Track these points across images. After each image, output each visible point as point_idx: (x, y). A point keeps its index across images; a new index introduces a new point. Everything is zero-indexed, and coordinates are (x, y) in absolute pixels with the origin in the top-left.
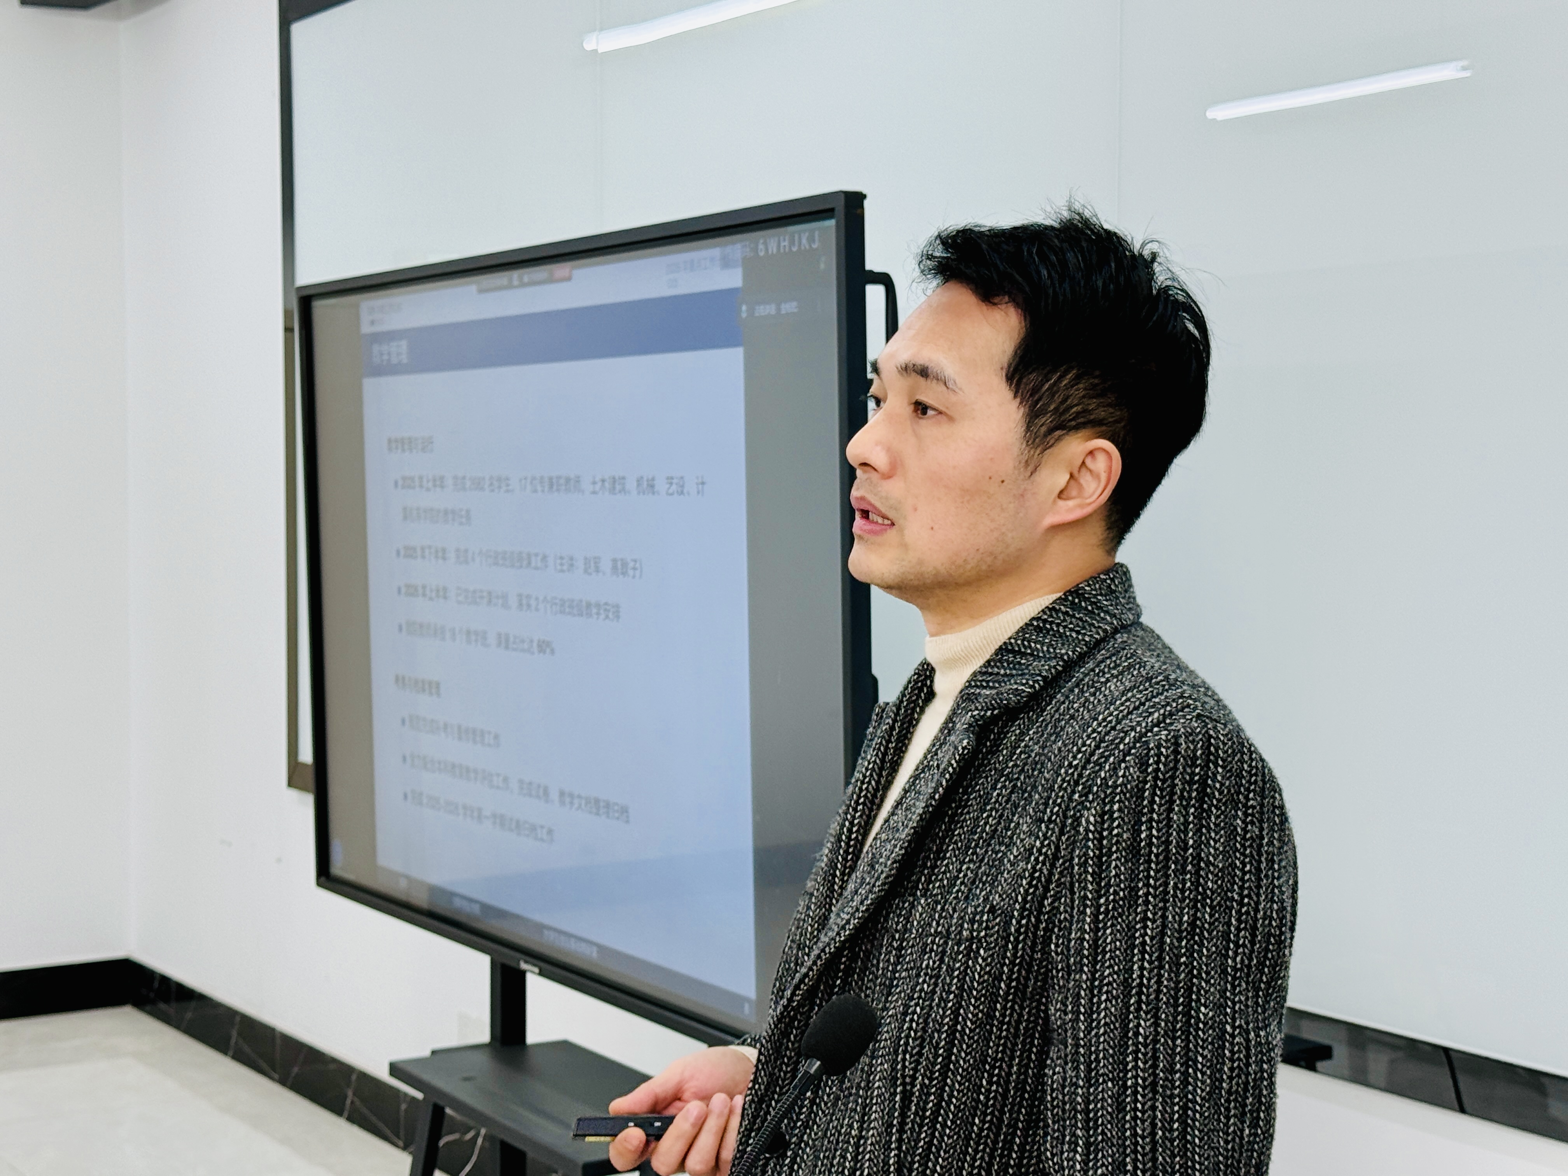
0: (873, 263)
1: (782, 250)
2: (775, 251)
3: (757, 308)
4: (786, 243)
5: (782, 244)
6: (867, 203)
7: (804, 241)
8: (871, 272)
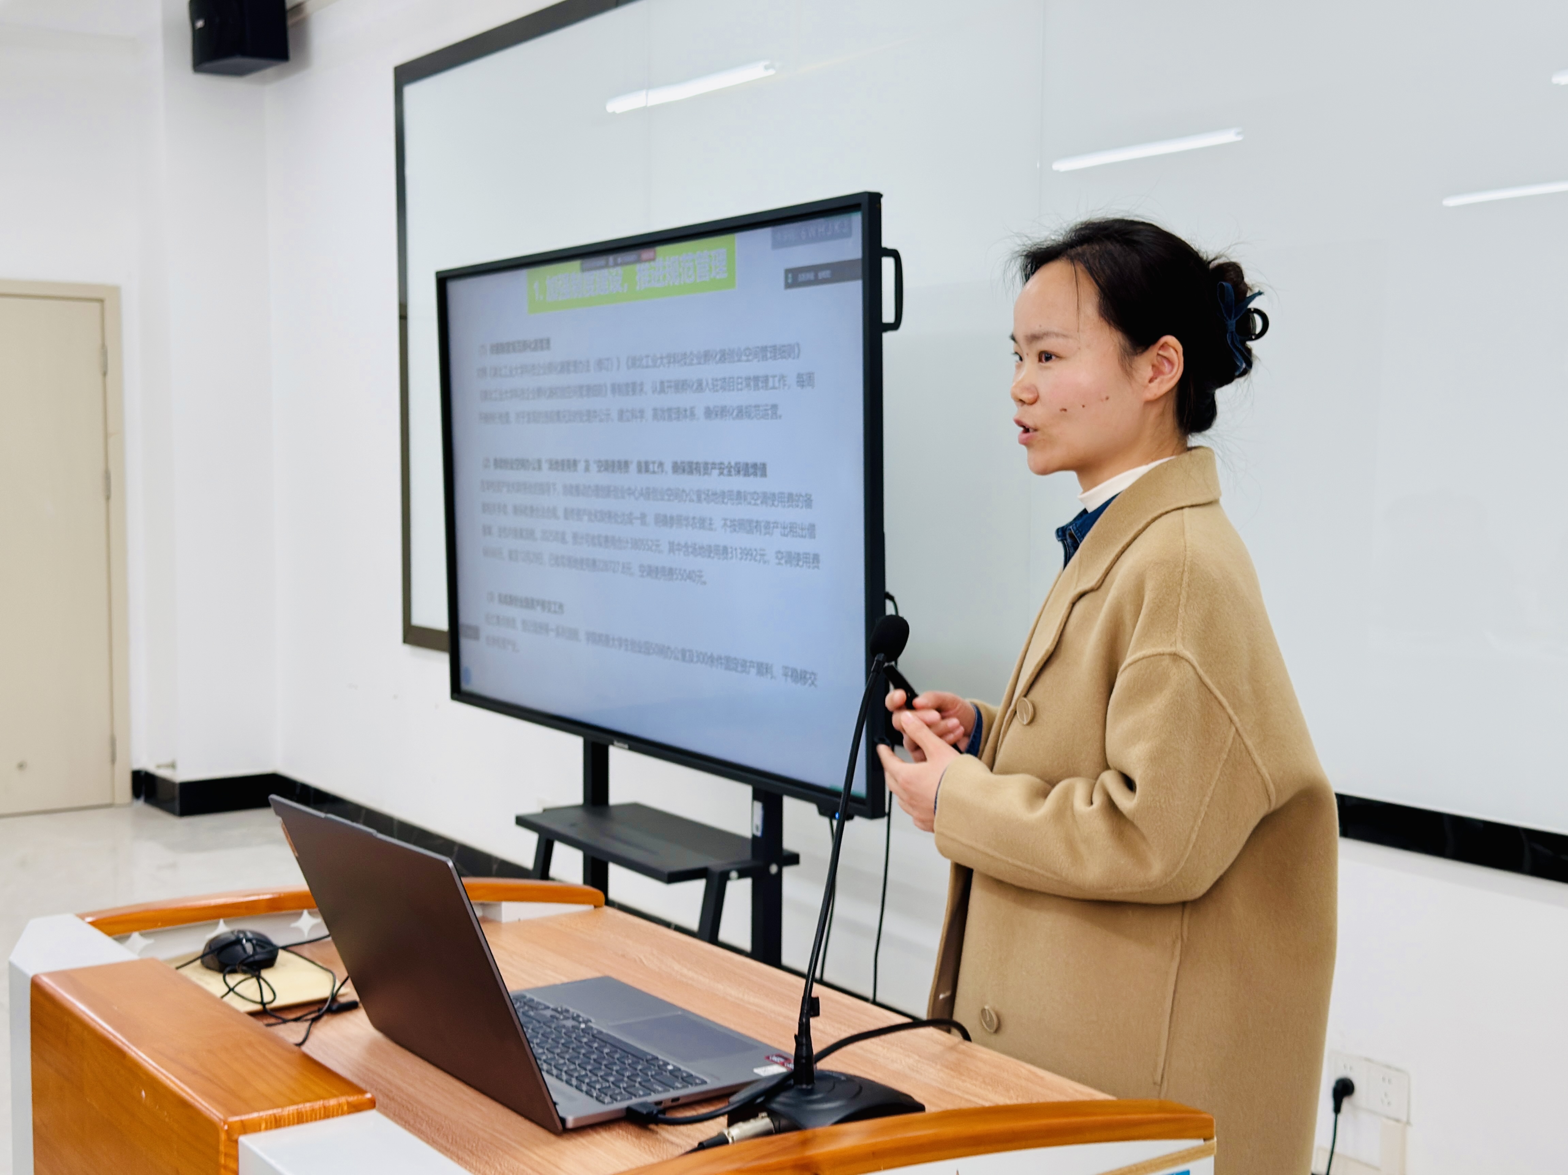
1: (819, 234)
2: (814, 235)
3: (800, 276)
5: (821, 230)
8: (886, 249)
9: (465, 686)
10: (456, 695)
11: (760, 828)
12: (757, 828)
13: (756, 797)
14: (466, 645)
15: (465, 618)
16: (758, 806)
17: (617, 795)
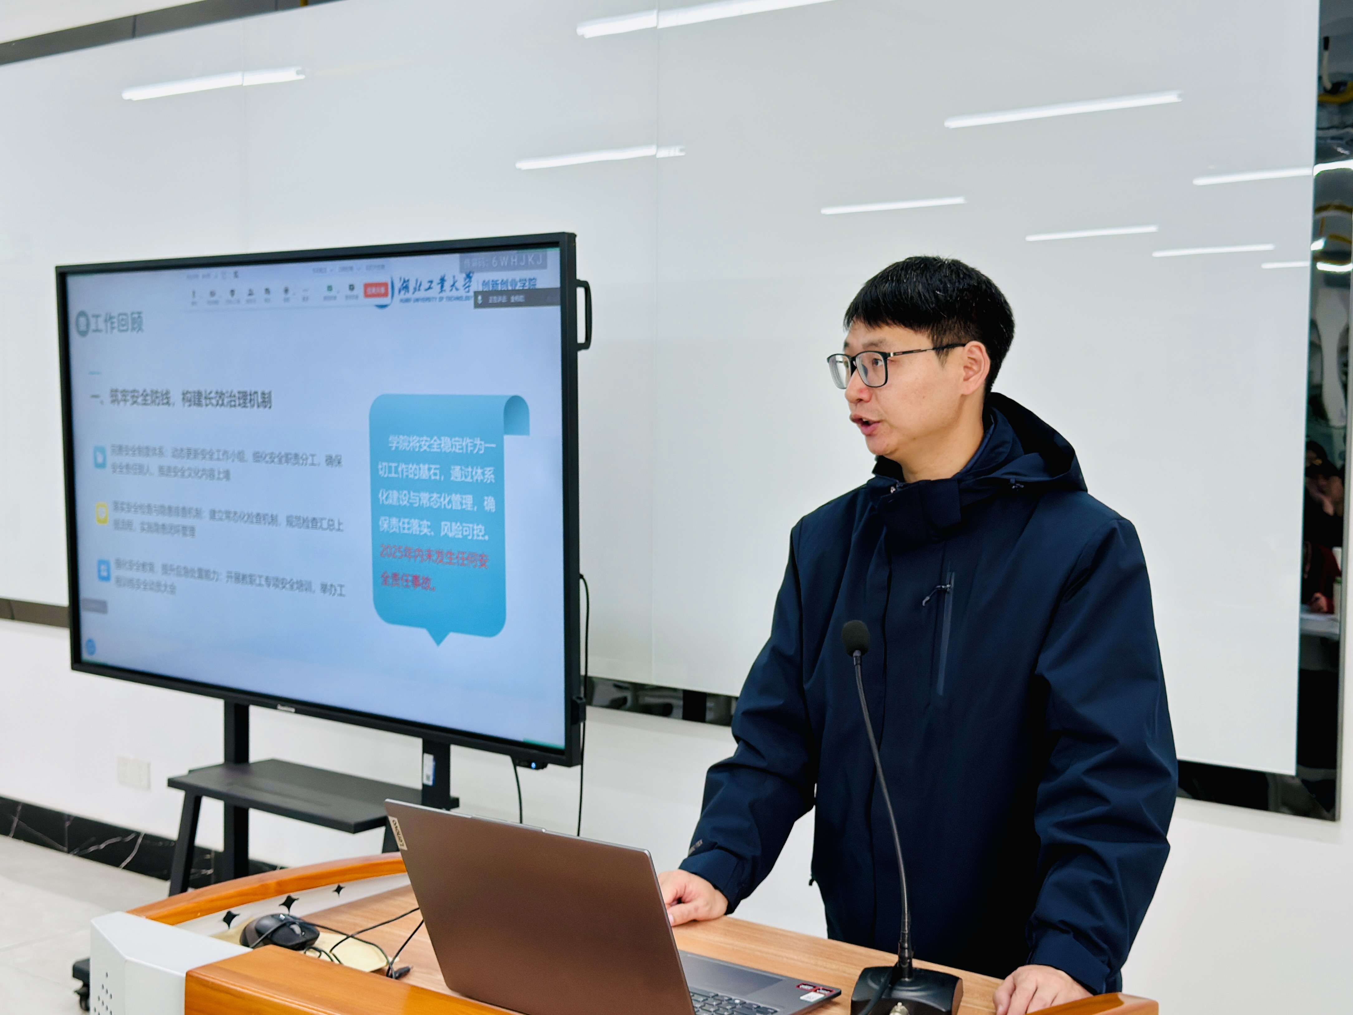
0: (580, 276)
1: (512, 263)
2: (506, 264)
3: (491, 298)
4: (516, 260)
5: (512, 261)
6: (577, 239)
7: (530, 260)
8: (579, 281)
9: (86, 656)
10: (76, 666)
11: (431, 778)
12: (428, 778)
13: (426, 749)
14: (88, 618)
15: (85, 592)
16: (429, 759)
17: (256, 753)
